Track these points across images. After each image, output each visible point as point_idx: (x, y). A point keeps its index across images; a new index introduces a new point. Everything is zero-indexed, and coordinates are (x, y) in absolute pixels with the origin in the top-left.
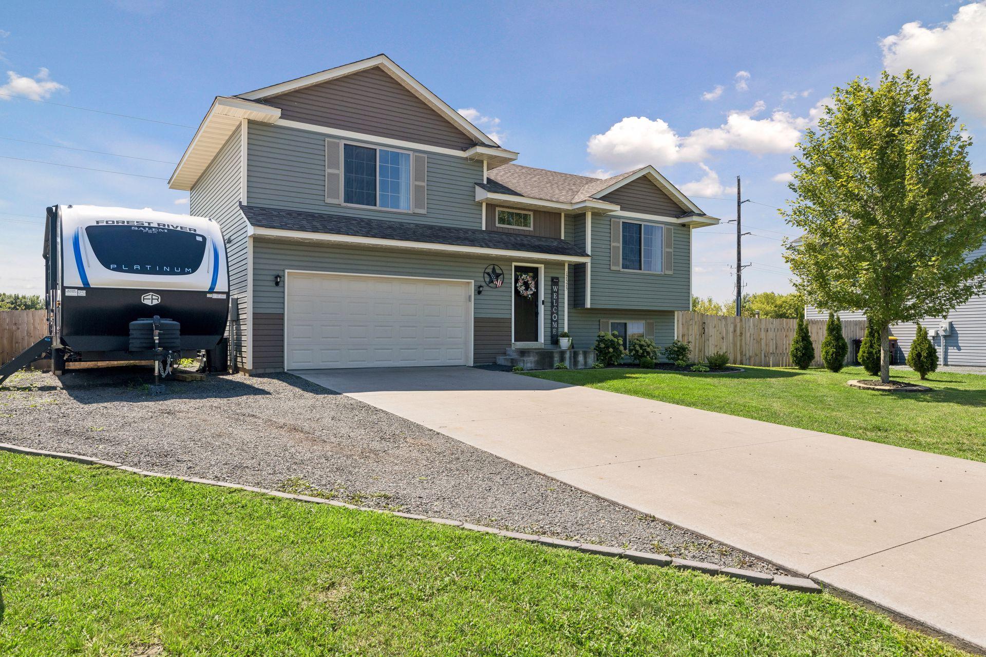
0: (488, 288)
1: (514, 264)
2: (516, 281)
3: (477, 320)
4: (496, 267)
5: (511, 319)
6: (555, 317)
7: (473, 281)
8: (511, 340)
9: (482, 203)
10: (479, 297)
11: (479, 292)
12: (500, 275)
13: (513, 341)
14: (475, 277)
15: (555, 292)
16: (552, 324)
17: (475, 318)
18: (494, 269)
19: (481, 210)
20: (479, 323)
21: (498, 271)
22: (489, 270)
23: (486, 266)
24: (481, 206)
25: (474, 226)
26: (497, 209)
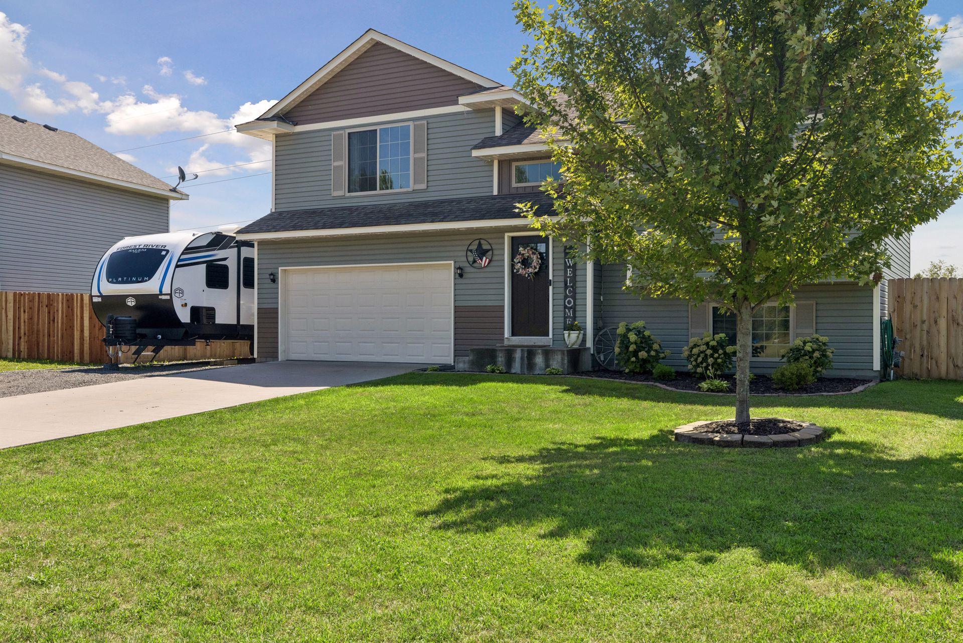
0: (472, 270)
1: (507, 235)
2: (513, 257)
3: (457, 309)
4: (482, 242)
5: (504, 306)
6: (569, 302)
7: (452, 262)
8: (503, 334)
9: (492, 162)
10: (460, 281)
11: (461, 275)
12: (487, 251)
13: (506, 335)
14: (454, 256)
15: (570, 267)
16: (565, 311)
17: (455, 307)
18: (480, 245)
19: (492, 171)
20: (460, 312)
21: (486, 247)
22: (474, 247)
23: (469, 242)
24: (492, 165)
25: (482, 193)
26: (514, 165)
